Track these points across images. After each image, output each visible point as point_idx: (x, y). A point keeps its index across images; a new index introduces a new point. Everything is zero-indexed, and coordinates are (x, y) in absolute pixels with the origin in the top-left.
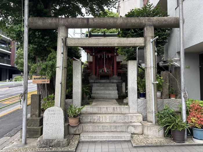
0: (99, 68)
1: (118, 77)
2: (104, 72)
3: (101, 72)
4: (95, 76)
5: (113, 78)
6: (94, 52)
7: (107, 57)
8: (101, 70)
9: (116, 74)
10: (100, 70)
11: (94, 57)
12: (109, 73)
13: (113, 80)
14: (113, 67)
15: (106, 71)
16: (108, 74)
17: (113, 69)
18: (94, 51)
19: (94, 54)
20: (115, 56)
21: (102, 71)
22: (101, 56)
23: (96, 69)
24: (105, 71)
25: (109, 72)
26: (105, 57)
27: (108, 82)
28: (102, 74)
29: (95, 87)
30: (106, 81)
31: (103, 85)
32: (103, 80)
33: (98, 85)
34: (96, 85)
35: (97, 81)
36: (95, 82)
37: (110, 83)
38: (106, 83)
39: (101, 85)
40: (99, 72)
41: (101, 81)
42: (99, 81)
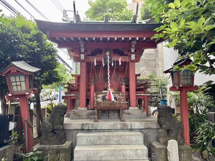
0: (95, 90)
1: (139, 111)
2: (107, 102)
3: (100, 100)
4: (86, 108)
5: (128, 114)
6: (83, 53)
7: (113, 64)
8: (101, 96)
9: (135, 104)
10: (97, 94)
11: (84, 64)
12: (120, 103)
13: (133, 123)
14: (127, 86)
15: (113, 99)
16: (118, 105)
17: (127, 90)
18: (83, 51)
19: (82, 57)
20: (133, 61)
21: (104, 98)
22: (101, 62)
23: (88, 90)
24: (110, 100)
25: (120, 99)
26: (110, 65)
27: (119, 128)
28: (102, 105)
29: (83, 145)
30: (115, 125)
31: (107, 139)
32: (104, 123)
33: (90, 141)
34: (85, 141)
35: (89, 127)
36: (85, 128)
37: (122, 130)
38: (114, 130)
39: (100, 139)
40: (96, 100)
41: (101, 126)
42: (95, 127)
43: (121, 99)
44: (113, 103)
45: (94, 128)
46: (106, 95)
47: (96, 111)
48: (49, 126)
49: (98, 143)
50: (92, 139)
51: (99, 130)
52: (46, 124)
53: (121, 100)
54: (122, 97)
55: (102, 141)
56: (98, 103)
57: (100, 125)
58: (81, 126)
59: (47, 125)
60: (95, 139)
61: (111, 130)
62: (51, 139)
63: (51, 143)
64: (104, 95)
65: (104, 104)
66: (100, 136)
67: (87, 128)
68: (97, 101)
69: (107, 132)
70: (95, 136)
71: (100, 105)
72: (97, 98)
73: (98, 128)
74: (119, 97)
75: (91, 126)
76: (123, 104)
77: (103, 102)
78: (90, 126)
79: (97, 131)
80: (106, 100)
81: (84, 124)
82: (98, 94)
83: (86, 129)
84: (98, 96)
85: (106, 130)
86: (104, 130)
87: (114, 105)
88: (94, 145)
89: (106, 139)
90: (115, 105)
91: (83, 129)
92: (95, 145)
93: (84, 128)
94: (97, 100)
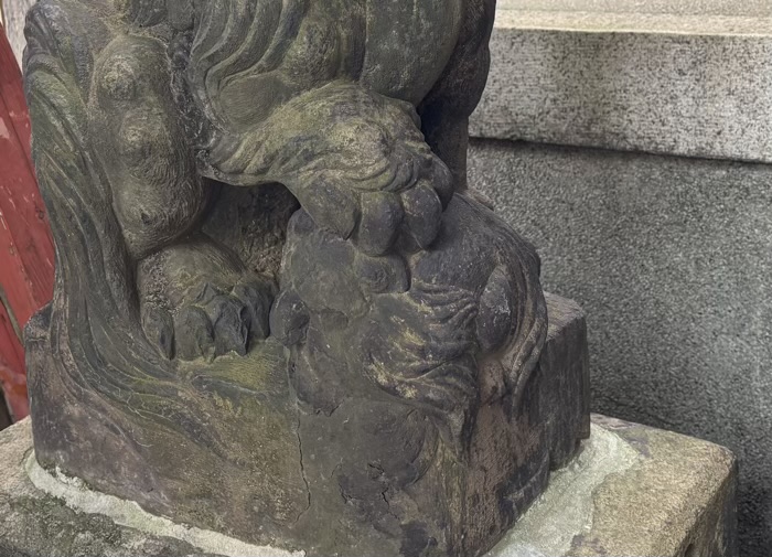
63: (193, 478)
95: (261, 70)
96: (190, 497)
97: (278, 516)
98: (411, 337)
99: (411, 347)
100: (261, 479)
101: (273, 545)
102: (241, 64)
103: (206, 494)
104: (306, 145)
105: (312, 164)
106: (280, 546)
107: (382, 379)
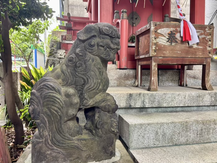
3: (163, 41)
4: (113, 65)
8: (165, 31)
10: (157, 27)
16: (200, 55)
27: (208, 103)
28: (167, 53)
29: (146, 148)
30: (199, 96)
31: (202, 130)
32: (178, 93)
33: (164, 135)
34: (152, 136)
35: (143, 102)
36: (135, 104)
37: (211, 108)
38: (195, 108)
39: (187, 131)
40: (155, 41)
41: (170, 100)
42: (159, 102)
43: (207, 41)
44: (191, 49)
45: (156, 105)
46: (176, 30)
47: (155, 66)
48: (68, 95)
49: (183, 140)
50: (168, 132)
51: (164, 109)
52: (53, 89)
53: (206, 43)
54: (210, 37)
55: (192, 136)
56: (159, 48)
57: (168, 96)
58: (127, 100)
59: (60, 93)
60: (174, 132)
61: (189, 109)
62: (75, 141)
63: (75, 156)
64: (172, 29)
65: (172, 50)
66: (186, 122)
67: (139, 105)
68: (156, 44)
69: (181, 113)
70: (175, 123)
71: (164, 54)
72: (157, 35)
73: (165, 105)
74: (203, 36)
75: (150, 100)
76: (210, 53)
77: (169, 46)
78: (147, 101)
79: (160, 110)
80: (176, 42)
81: (134, 96)
82: (161, 27)
83: (137, 106)
84: (159, 31)
85: (178, 109)
86: (174, 109)
87: (192, 54)
88: (173, 145)
89: (199, 129)
90: (195, 55)
91: (130, 106)
92: (176, 145)
93: (133, 105)
94: (158, 40)
95: (96, 90)
96: (74, 159)
97: (91, 157)
98: (115, 124)
99: (115, 125)
100: (89, 152)
101: (90, 162)
102: (94, 89)
103: (78, 158)
104: (104, 100)
105: (104, 102)
106: (91, 161)
107: (113, 130)
